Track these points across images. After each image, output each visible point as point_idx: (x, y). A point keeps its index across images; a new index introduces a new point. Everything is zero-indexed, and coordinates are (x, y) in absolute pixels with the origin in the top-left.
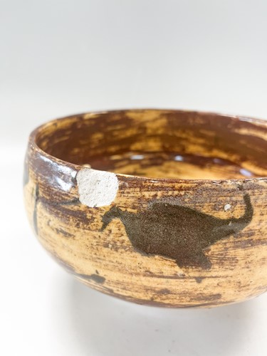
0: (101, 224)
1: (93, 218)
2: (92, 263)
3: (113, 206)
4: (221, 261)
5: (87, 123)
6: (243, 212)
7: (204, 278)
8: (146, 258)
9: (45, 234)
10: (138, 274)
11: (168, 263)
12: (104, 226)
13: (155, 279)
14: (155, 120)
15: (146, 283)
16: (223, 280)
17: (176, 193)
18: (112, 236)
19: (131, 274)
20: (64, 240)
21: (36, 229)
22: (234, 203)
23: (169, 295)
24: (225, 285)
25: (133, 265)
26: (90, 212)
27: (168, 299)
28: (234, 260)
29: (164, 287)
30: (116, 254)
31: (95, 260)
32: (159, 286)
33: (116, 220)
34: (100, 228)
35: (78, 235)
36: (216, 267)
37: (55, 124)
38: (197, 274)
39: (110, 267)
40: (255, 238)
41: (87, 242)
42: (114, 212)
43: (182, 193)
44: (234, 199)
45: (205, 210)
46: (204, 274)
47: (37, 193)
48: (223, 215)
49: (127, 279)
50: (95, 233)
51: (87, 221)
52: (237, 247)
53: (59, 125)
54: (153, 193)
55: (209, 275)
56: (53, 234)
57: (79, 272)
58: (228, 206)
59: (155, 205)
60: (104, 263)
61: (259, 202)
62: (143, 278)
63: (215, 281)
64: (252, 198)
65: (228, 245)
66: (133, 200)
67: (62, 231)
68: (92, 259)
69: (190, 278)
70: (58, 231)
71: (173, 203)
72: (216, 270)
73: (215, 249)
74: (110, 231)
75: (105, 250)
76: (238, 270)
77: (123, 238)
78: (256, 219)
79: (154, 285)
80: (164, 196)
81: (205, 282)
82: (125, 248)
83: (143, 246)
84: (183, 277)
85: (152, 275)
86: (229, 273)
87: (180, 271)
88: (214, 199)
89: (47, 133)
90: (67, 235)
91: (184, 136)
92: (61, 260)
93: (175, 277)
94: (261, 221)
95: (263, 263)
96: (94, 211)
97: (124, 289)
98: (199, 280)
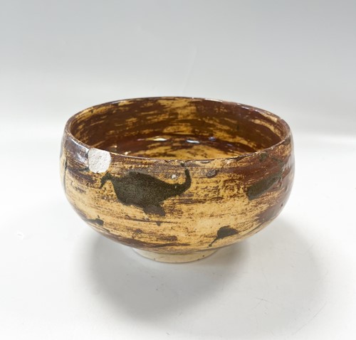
0: (100, 184)
1: (96, 180)
2: (95, 210)
3: (107, 172)
4: (172, 211)
5: (121, 108)
6: (184, 181)
7: (162, 222)
8: (125, 206)
9: (70, 192)
10: (121, 217)
11: (138, 210)
12: (102, 186)
13: (132, 221)
14: (185, 107)
15: (127, 225)
16: (175, 225)
17: (143, 166)
18: (106, 192)
19: (118, 217)
20: (79, 195)
21: (65, 188)
22: (178, 175)
23: (143, 234)
24: (177, 229)
25: (118, 211)
26: (95, 176)
27: (142, 237)
28: (180, 212)
29: (138, 227)
30: (109, 204)
31: (97, 208)
32: (135, 227)
33: (109, 182)
34: (99, 186)
35: (87, 190)
36: (169, 215)
37: (92, 111)
38: (157, 219)
39: (105, 213)
40: (194, 198)
41: (93, 196)
42: (108, 176)
43: (147, 166)
44: (178, 172)
45: (160, 178)
46: (161, 219)
47: (66, 163)
48: (171, 181)
49: (115, 221)
50: (96, 190)
51: (93, 182)
52: (182, 203)
53: (95, 111)
54: (130, 166)
55: (165, 220)
56: (74, 191)
57: (89, 218)
58: (174, 176)
59: (131, 173)
60: (102, 209)
61: (196, 175)
62: (125, 221)
63: (170, 226)
64: (191, 172)
65: (175, 201)
66: (118, 169)
67: (79, 189)
68: (96, 208)
69: (153, 221)
70: (77, 189)
71: (141, 172)
72: (169, 218)
73: (167, 203)
74: (105, 189)
75: (103, 201)
76: (183, 219)
77: (112, 193)
78: (193, 185)
79: (132, 226)
80: (136, 168)
81: (163, 225)
82: (113, 200)
83: (124, 198)
84: (148, 221)
85: (129, 218)
86: (177, 220)
87: (146, 217)
88: (165, 171)
89: (83, 119)
90: (82, 191)
91: (211, 122)
92: (79, 210)
93: (143, 220)
94: (197, 188)
95: (202, 217)
96: (97, 175)
97: (115, 229)
98: (159, 223)
